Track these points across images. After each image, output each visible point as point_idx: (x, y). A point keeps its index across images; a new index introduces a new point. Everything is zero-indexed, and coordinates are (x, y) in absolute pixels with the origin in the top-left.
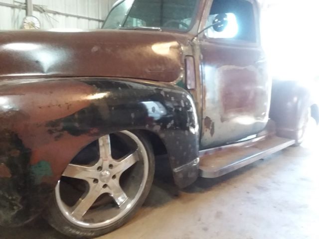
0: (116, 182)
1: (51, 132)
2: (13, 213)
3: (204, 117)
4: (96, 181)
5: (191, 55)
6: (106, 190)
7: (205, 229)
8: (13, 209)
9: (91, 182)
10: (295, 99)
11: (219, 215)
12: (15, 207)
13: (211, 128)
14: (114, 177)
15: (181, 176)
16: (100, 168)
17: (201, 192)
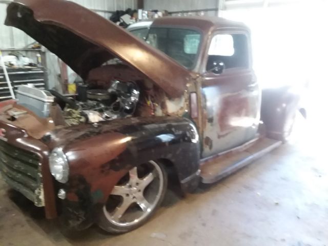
0: (141, 194)
1: (102, 172)
2: (79, 223)
3: (205, 137)
4: (128, 195)
5: (195, 91)
6: (134, 200)
7: (204, 225)
8: (78, 220)
9: (124, 196)
10: (284, 105)
11: (214, 213)
12: (80, 219)
13: (210, 144)
14: (139, 191)
15: (186, 186)
16: (130, 186)
17: (202, 193)
